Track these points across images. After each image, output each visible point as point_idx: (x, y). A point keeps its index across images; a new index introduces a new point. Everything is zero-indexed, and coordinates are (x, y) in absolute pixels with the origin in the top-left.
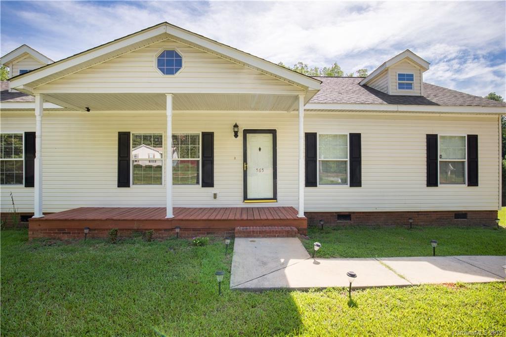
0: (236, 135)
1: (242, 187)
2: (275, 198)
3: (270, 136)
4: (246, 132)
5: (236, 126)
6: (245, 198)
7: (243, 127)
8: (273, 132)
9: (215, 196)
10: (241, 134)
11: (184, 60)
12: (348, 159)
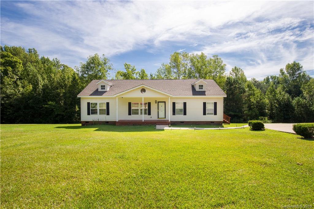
0: (156, 103)
1: (157, 114)
2: (165, 118)
3: (164, 103)
4: (158, 102)
5: (156, 101)
6: (158, 118)
7: (158, 101)
8: (165, 102)
9: (151, 117)
10: (157, 103)
11: (146, 90)
12: (183, 109)
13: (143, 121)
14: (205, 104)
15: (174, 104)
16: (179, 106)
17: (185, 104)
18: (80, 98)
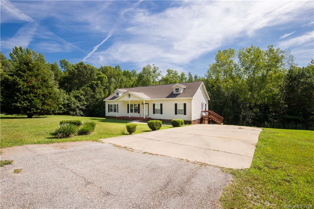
2: (148, 116)
8: (148, 104)
9: (140, 115)
11: (131, 96)
12: (160, 109)
13: (130, 117)
14: (176, 105)
15: (154, 105)
16: (158, 107)
17: (161, 105)
18: (105, 101)
